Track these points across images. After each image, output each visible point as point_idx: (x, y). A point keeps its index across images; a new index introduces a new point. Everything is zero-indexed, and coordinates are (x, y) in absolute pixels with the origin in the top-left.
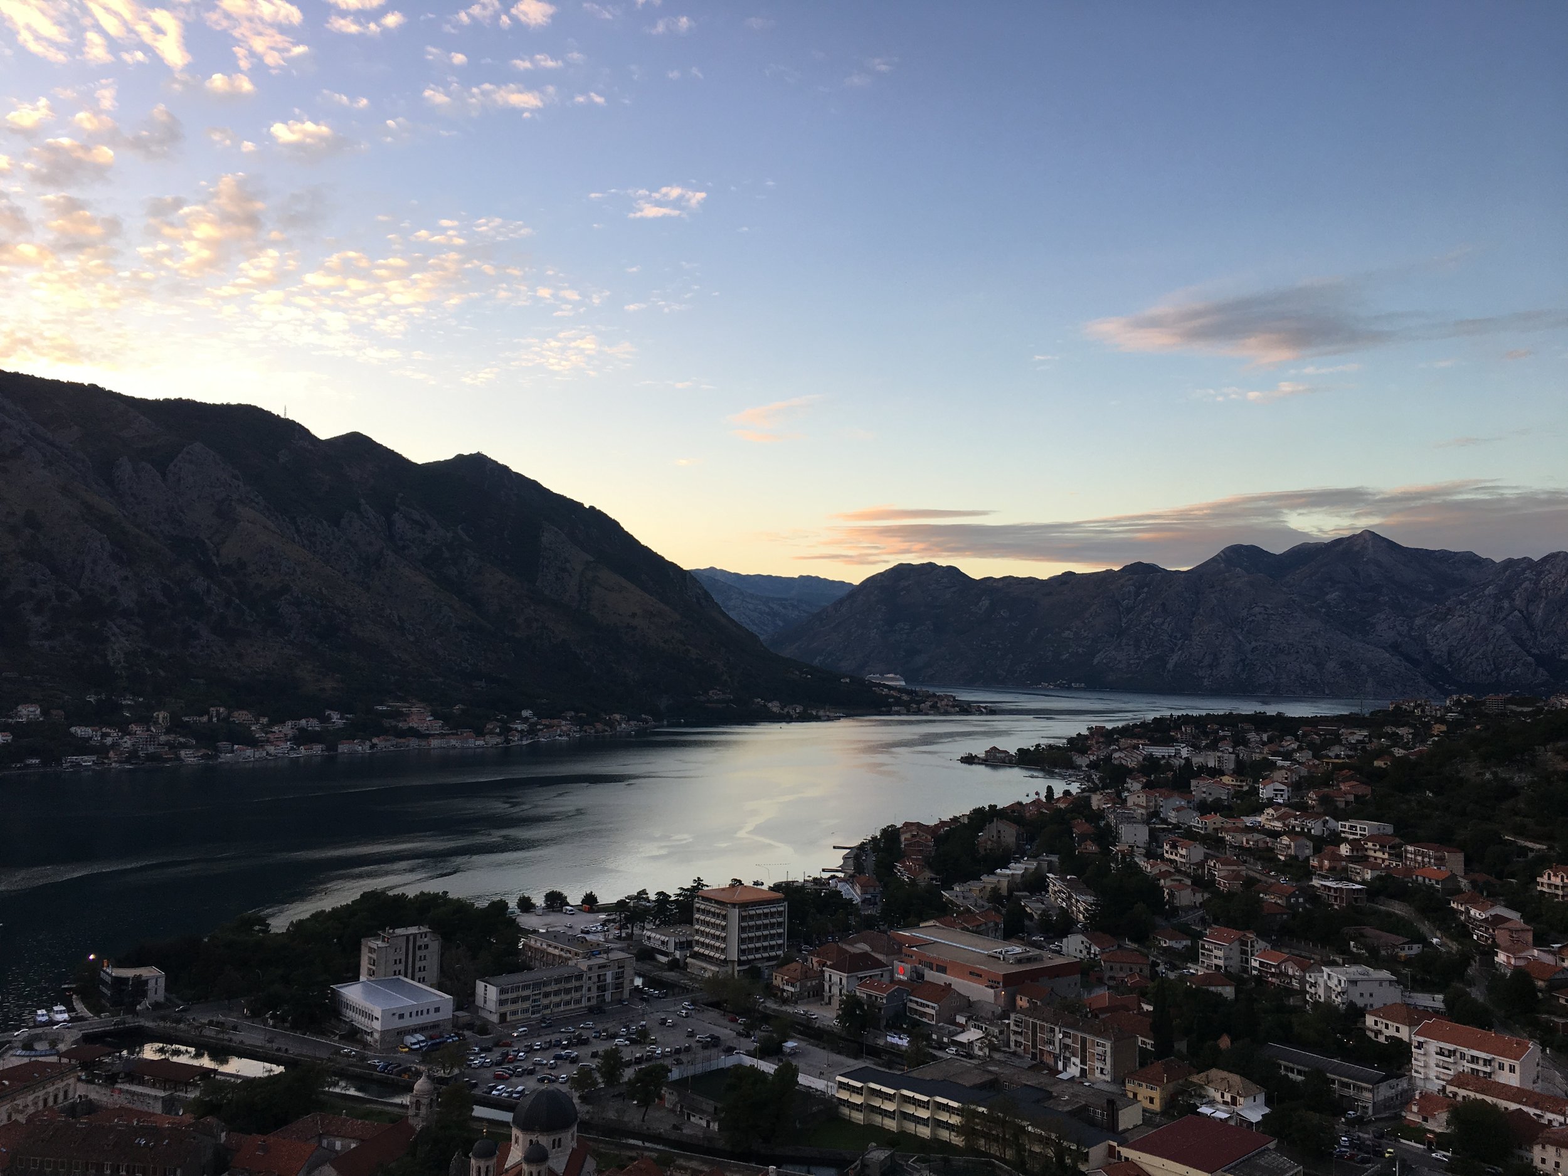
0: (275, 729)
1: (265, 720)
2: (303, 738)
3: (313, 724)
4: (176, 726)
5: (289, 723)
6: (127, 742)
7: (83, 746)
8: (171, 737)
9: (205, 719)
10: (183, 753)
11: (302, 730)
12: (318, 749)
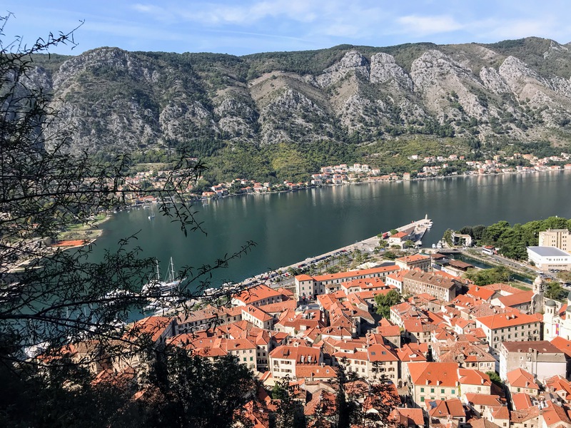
0: (540, 160)
1: (535, 158)
2: (552, 164)
3: (555, 159)
4: (501, 160)
5: (545, 159)
6: (484, 167)
7: (470, 169)
8: (499, 164)
9: (512, 158)
10: (503, 170)
11: (551, 161)
12: (557, 168)
